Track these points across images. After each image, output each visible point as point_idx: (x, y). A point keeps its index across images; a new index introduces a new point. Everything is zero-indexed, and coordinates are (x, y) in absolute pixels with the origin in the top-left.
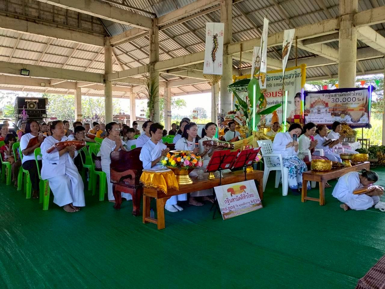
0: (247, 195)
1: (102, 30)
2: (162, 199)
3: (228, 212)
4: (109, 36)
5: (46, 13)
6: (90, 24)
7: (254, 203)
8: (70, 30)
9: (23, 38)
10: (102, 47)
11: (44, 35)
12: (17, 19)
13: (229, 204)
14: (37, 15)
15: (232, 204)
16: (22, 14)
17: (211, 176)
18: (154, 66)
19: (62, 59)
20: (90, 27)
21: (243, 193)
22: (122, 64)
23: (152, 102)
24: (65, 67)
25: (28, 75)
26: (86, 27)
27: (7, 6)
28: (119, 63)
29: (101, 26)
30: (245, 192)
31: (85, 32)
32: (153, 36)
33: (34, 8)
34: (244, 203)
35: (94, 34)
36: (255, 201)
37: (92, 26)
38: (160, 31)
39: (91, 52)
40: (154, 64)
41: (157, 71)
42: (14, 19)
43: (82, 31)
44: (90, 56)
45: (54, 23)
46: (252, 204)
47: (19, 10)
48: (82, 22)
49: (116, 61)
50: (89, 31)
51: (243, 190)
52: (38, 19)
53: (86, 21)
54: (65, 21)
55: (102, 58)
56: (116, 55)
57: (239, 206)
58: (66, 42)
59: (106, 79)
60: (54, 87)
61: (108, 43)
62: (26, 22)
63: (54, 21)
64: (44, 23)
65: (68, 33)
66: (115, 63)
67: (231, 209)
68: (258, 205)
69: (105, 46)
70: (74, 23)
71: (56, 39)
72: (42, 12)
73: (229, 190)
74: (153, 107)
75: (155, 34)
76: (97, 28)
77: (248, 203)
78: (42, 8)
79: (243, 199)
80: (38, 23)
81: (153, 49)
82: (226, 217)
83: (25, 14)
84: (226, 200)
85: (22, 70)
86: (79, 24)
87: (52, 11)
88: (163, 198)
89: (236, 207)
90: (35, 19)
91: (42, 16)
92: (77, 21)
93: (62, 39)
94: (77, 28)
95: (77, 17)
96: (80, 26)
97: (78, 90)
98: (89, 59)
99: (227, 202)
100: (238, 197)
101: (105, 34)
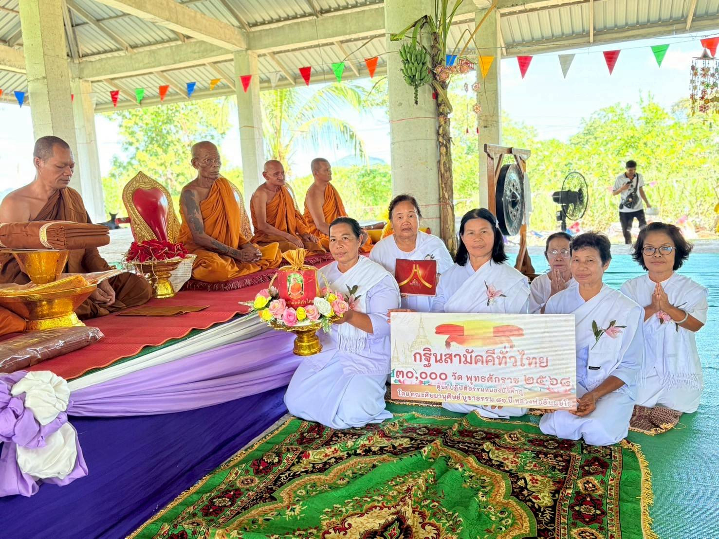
30: (512, 347)
46: (530, 386)
57: (465, 379)
77: (507, 382)
84: (422, 353)
89: (450, 379)
99: (423, 357)
100: (474, 355)
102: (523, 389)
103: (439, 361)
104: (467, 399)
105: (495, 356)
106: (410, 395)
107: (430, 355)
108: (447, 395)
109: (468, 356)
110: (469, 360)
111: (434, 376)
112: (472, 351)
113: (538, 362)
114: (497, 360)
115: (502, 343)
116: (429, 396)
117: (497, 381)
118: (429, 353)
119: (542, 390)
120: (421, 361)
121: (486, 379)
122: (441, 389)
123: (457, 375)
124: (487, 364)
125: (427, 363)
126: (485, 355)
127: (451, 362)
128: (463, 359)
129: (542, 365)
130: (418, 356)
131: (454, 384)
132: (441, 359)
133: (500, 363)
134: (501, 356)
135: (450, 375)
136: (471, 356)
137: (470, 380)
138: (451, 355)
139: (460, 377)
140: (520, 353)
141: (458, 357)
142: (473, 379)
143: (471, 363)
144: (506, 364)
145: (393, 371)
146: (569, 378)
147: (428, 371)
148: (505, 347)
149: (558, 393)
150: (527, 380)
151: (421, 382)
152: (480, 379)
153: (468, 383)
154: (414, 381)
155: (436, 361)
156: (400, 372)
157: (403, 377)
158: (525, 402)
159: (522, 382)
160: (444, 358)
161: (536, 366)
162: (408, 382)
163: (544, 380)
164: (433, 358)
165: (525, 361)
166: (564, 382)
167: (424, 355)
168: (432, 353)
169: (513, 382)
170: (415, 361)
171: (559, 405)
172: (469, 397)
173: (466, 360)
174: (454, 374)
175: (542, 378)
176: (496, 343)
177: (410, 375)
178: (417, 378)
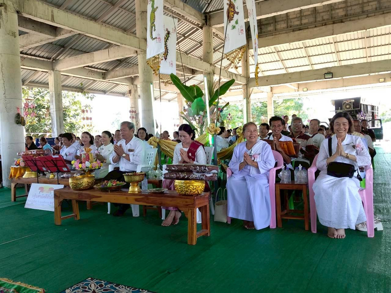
5: (354, 8)
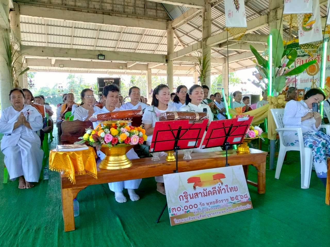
0: (226, 188)
1: (165, 15)
2: (69, 189)
3: (182, 214)
4: (171, 20)
6: (155, 11)
7: (235, 201)
8: (137, 18)
9: (102, 29)
10: (165, 31)
11: (116, 25)
12: (96, 14)
13: (187, 202)
14: (111, 8)
15: (192, 202)
16: (100, 9)
17: (169, 158)
18: (206, 42)
19: (134, 45)
20: (155, 14)
21: (217, 186)
22: (184, 45)
23: (203, 77)
24: (137, 51)
25: (104, 59)
26: (151, 14)
27: (88, 4)
28: (182, 44)
29: (164, 12)
30: (222, 183)
31: (150, 19)
32: (206, 13)
33: (108, 3)
34: (217, 200)
35: (158, 19)
36: (239, 198)
37: (156, 12)
38: (213, 7)
39: (157, 36)
40: (206, 40)
41: (208, 46)
42: (94, 14)
43: (147, 18)
44: (156, 40)
45: (125, 14)
47: (97, 7)
48: (148, 10)
49: (179, 42)
50: (154, 17)
51: (218, 180)
52: (112, 12)
53: (151, 9)
54: (134, 11)
55: (165, 41)
56: (179, 37)
57: (206, 205)
58: (135, 29)
59: (168, 59)
60: (129, 69)
61: (170, 27)
62: (103, 15)
63: (124, 12)
64: (116, 14)
65: (136, 21)
66: (179, 44)
67: (189, 209)
68: (244, 203)
69: (168, 29)
70: (141, 12)
71: (126, 27)
72: (115, 6)
73: (190, 180)
74: (204, 81)
75: (207, 11)
76: (161, 14)
77: (224, 201)
78: (115, 2)
79: (215, 194)
80: (111, 15)
81: (205, 26)
82: (177, 222)
83: (102, 8)
84: (183, 195)
85: (99, 55)
86: (146, 12)
87: (123, 3)
88: (71, 188)
89: (199, 206)
90: (109, 12)
91: (115, 9)
92: (143, 10)
93: (131, 27)
94: (143, 16)
95: (143, 6)
96: (146, 14)
97: (149, 70)
98: (156, 43)
99: (184, 198)
100: (207, 191)
101: (168, 19)
102: (231, 204)
103: (192, 198)
104: (209, 215)
105: (216, 190)
106: (181, 221)
107: (187, 195)
108: (199, 216)
109: (205, 192)
110: (205, 194)
111: (191, 206)
112: (206, 189)
113: (234, 189)
114: (217, 192)
115: (218, 183)
116: (191, 219)
117: (220, 202)
118: (186, 194)
119: (239, 202)
120: (183, 200)
121: (215, 202)
122: (196, 213)
123: (202, 204)
124: (214, 194)
125: (186, 200)
126: (212, 190)
127: (198, 197)
128: (203, 194)
129: (236, 190)
130: (181, 197)
131: (201, 209)
132: (193, 197)
133: (219, 193)
134: (219, 189)
135: (198, 204)
136: (206, 192)
137: (208, 205)
138: (197, 193)
139: (203, 205)
140: (226, 186)
141: (200, 194)
142: (210, 204)
143: (207, 196)
144: (221, 193)
145: (170, 209)
146: (247, 194)
147: (188, 204)
148: (219, 185)
149: (245, 202)
150: (232, 198)
151: (186, 212)
152: (213, 203)
153: (208, 206)
154: (182, 212)
155: (191, 198)
156: (173, 209)
157: (176, 211)
158: (233, 210)
159: (230, 200)
160: (194, 196)
161: (233, 191)
162: (178, 213)
163: (238, 197)
164: (189, 197)
165: (229, 190)
166: (245, 196)
167: (184, 196)
168: (188, 194)
169: (226, 201)
170: (180, 200)
171: (246, 208)
172: (210, 214)
173: (204, 195)
174: (200, 204)
175: (237, 196)
176: (215, 183)
177: (179, 209)
178: (183, 210)
